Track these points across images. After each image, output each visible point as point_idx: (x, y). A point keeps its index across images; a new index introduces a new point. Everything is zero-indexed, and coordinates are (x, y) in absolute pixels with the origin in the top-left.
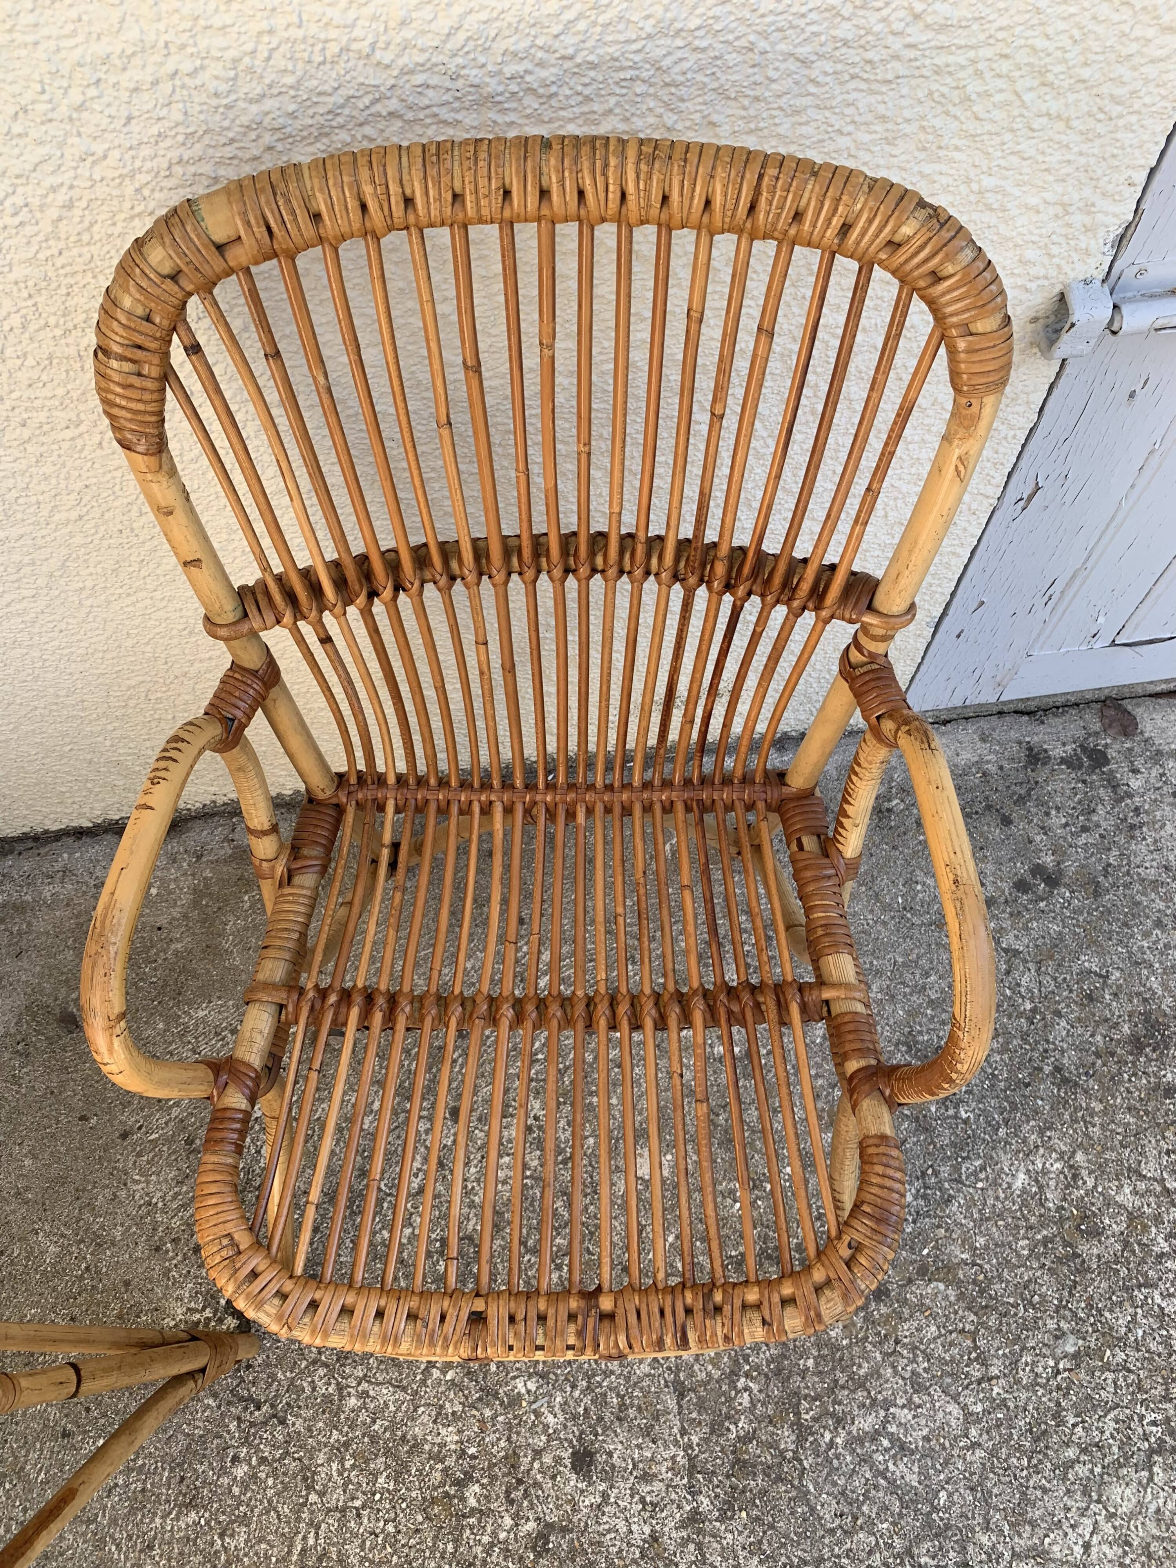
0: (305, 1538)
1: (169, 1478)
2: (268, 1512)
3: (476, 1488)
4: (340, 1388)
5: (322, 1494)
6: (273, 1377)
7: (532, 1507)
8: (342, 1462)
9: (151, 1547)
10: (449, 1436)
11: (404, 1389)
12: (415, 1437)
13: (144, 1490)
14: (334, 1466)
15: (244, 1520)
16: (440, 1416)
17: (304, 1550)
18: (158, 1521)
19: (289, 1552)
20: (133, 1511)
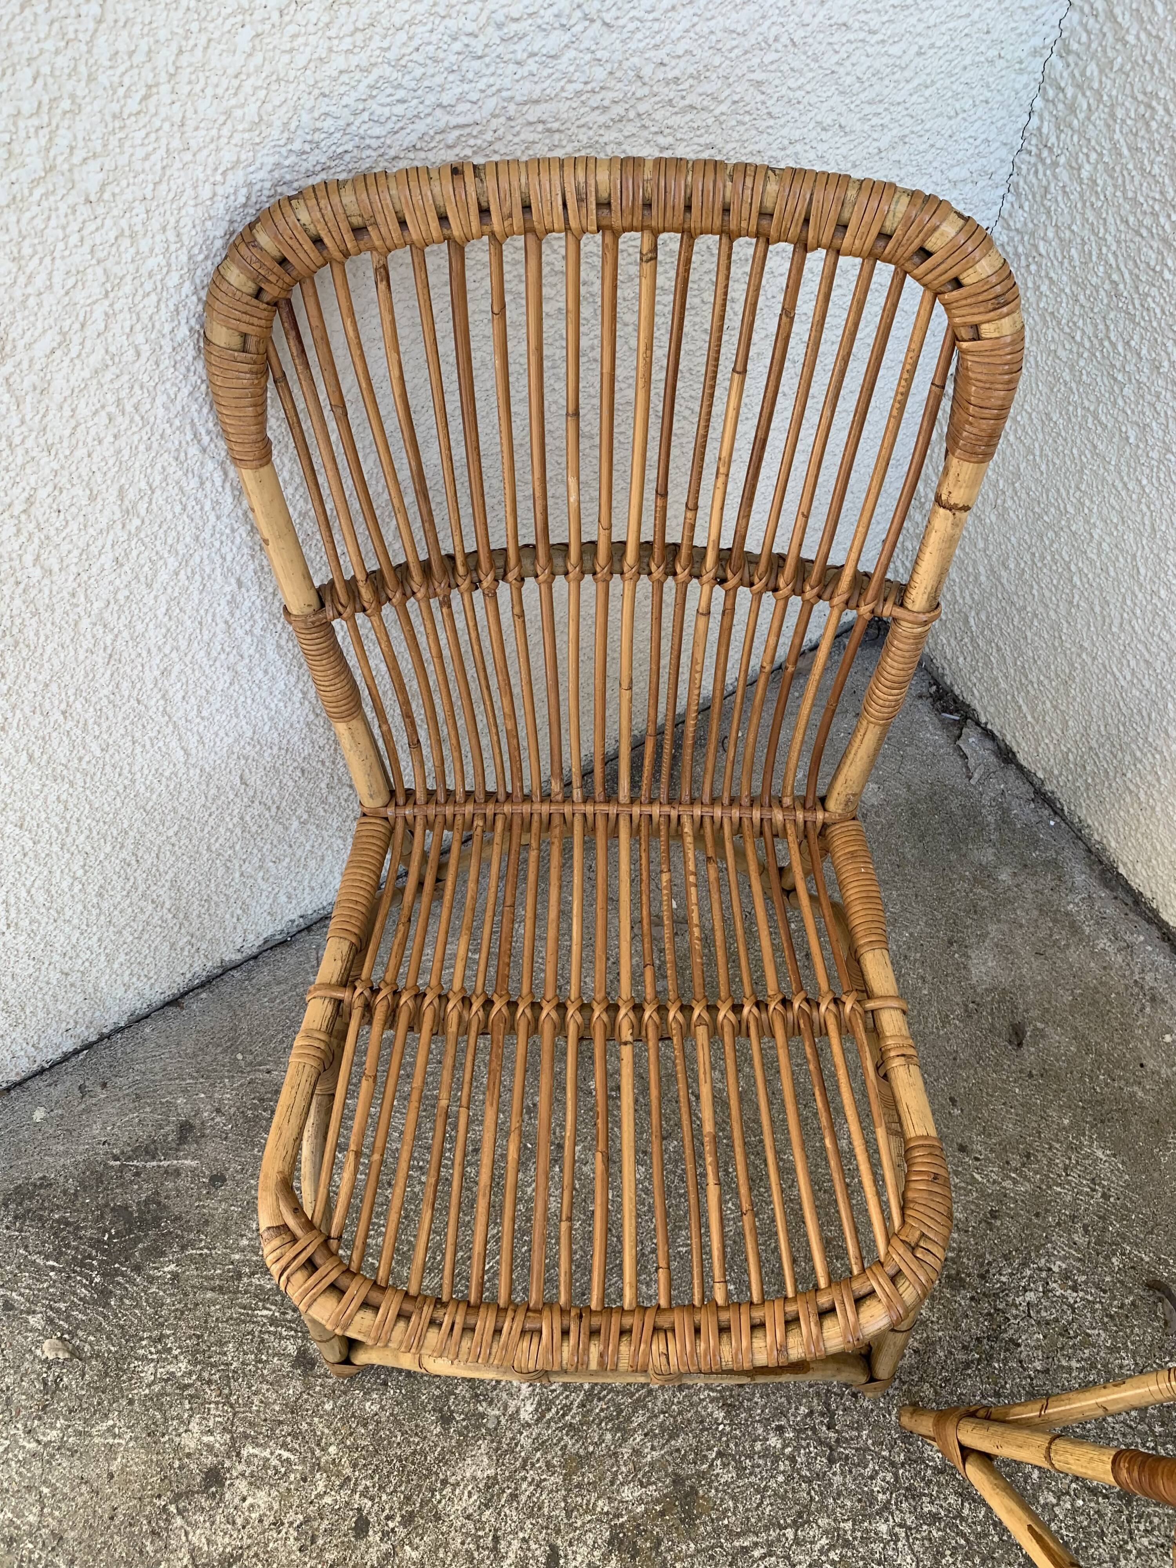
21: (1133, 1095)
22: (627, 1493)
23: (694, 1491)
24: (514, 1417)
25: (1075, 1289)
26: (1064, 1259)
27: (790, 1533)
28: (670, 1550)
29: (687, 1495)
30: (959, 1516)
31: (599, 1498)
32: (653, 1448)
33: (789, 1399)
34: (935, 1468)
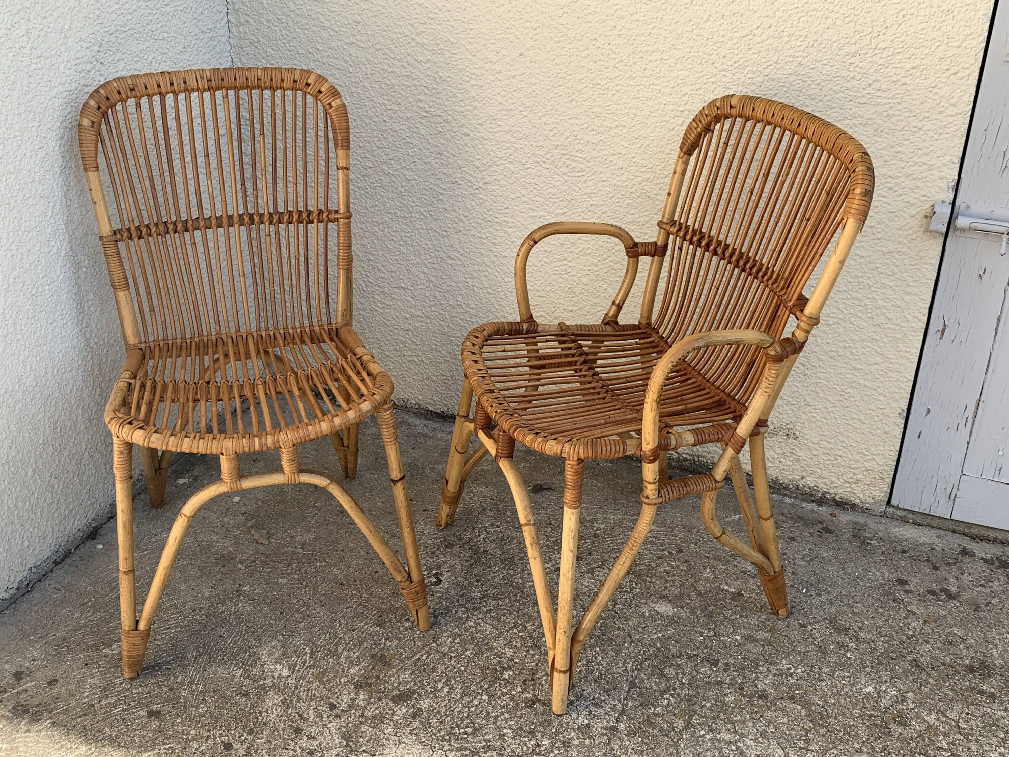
0: (422, 655)
1: (375, 615)
2: (411, 641)
3: (511, 673)
4: (468, 617)
5: (438, 645)
6: (441, 602)
7: (534, 690)
8: (454, 640)
9: (353, 631)
10: (509, 653)
11: (497, 629)
12: (492, 646)
13: (362, 613)
14: (450, 639)
15: (399, 639)
16: (509, 644)
17: (419, 659)
18: (362, 624)
19: (412, 657)
20: (354, 617)
21: (482, 469)
22: (352, 671)
23: (382, 655)
24: (280, 677)
25: (498, 527)
26: (488, 521)
27: (434, 645)
28: (385, 676)
29: (380, 658)
30: (499, 605)
31: (340, 679)
32: (354, 653)
33: (405, 610)
34: (480, 598)
